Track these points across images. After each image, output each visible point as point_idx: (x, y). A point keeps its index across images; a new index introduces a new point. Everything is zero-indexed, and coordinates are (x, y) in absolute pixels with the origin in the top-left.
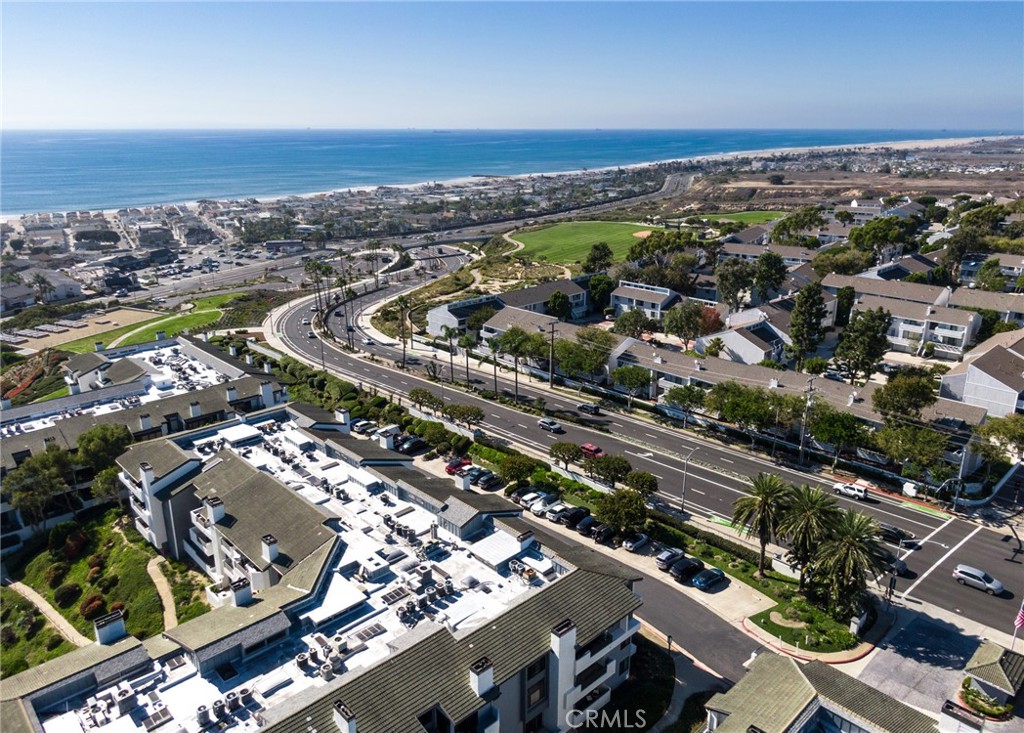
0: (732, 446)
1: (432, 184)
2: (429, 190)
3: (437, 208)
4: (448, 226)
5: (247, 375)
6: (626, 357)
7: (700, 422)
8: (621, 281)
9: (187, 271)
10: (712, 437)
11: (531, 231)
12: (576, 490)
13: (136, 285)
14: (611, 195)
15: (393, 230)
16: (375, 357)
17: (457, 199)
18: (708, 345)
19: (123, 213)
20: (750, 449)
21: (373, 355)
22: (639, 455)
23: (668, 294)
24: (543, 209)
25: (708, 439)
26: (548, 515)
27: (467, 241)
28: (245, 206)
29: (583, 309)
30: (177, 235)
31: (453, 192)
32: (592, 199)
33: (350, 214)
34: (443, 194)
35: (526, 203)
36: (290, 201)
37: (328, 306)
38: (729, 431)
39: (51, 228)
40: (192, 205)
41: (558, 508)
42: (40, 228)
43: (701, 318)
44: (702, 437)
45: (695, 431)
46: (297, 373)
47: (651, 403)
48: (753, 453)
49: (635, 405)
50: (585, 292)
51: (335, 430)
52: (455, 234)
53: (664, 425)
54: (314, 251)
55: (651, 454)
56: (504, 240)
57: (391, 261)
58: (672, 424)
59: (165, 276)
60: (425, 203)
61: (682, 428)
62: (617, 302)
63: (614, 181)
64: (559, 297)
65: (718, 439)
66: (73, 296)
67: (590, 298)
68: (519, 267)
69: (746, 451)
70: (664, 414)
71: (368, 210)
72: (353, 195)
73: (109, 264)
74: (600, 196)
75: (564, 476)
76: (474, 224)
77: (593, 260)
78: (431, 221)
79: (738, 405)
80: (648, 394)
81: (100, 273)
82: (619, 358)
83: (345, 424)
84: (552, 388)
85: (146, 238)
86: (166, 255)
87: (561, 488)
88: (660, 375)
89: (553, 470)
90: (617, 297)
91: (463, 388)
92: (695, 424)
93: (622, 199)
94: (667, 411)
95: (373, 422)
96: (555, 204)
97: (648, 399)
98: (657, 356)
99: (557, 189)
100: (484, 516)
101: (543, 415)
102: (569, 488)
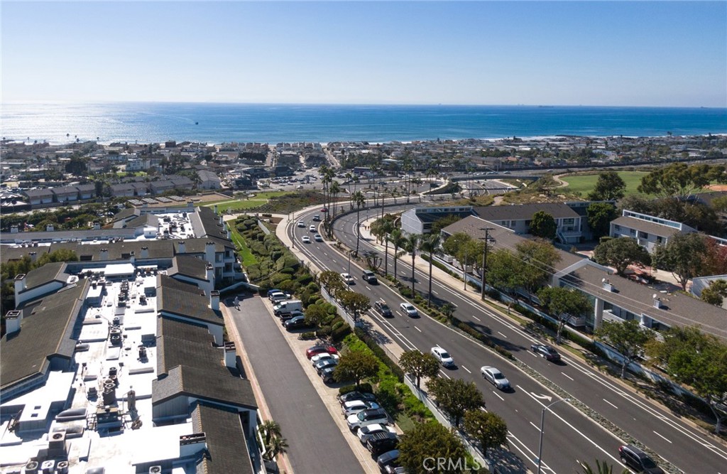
0: (684, 419)
1: (512, 138)
2: (508, 142)
3: (505, 154)
4: (510, 167)
5: (207, 237)
6: (572, 278)
7: (649, 376)
8: (624, 210)
9: (292, 181)
10: (659, 399)
11: (584, 175)
12: (415, 413)
13: (255, 186)
14: (692, 155)
15: (459, 167)
16: (342, 246)
17: (528, 149)
18: (707, 286)
19: (280, 145)
20: (713, 432)
21: (340, 243)
22: (533, 395)
23: (680, 229)
24: (611, 161)
25: (651, 401)
27: (519, 178)
28: (358, 146)
29: (579, 234)
30: (302, 160)
31: (528, 145)
32: (669, 156)
33: (431, 154)
34: (518, 145)
35: (595, 156)
36: (391, 144)
38: (688, 399)
39: (233, 150)
40: (324, 145)
41: (374, 426)
42: (228, 150)
43: (706, 254)
44: (643, 396)
45: (635, 385)
46: (269, 247)
47: (589, 339)
48: (717, 439)
49: (566, 335)
50: (580, 218)
51: (197, 285)
52: (514, 174)
53: (596, 368)
54: (389, 176)
55: (550, 398)
56: (552, 180)
57: (438, 186)
58: (606, 369)
59: (277, 183)
60: (497, 150)
61: (619, 377)
62: (617, 232)
63: (701, 143)
64: (541, 217)
65: (667, 404)
66: (214, 188)
67: (587, 226)
68: (542, 197)
69: (702, 431)
70: (602, 355)
71: (445, 152)
72: (440, 143)
73: (245, 172)
74: (679, 155)
75: (413, 393)
76: (537, 167)
77: (601, 189)
78: (495, 162)
79: (689, 361)
80: (592, 327)
81: (237, 177)
83: (208, 281)
84: (483, 299)
85: (282, 159)
86: (286, 170)
87: (402, 406)
88: (607, 306)
89: (405, 382)
90: (617, 227)
91: (391, 283)
92: (641, 376)
93: (704, 159)
94: (607, 351)
95: (289, 295)
96: (624, 158)
97: (591, 334)
98: (607, 282)
99: (633, 147)
100: (191, 400)
101: (449, 323)
102: (409, 408)
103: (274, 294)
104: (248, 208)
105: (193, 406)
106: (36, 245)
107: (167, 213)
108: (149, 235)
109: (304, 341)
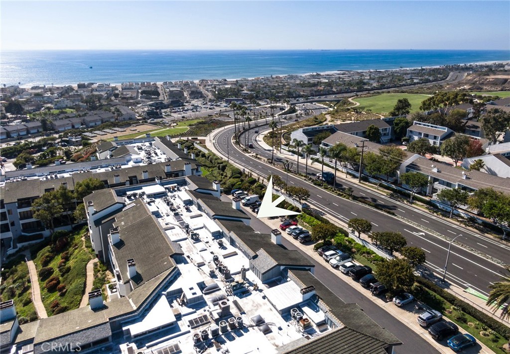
0: (486, 235)
1: (315, 74)
2: (313, 76)
3: (315, 85)
4: (319, 94)
5: (180, 159)
6: (412, 166)
7: (462, 215)
8: (414, 122)
9: (186, 111)
10: (471, 226)
11: (365, 97)
12: (364, 253)
13: (161, 116)
14: (415, 81)
15: (290, 95)
16: (258, 156)
17: (327, 81)
18: (472, 164)
19: (165, 83)
20: (501, 239)
21: (257, 155)
22: (414, 233)
23: (446, 131)
24: (374, 87)
25: (468, 228)
26: (341, 268)
27: (328, 101)
28: (220, 82)
29: (389, 137)
30: (186, 94)
31: (325, 78)
32: (404, 83)
33: (269, 87)
34: (320, 78)
35: (365, 84)
36: (242, 81)
37: (244, 129)
38: (485, 224)
39: (133, 89)
40: (197, 82)
41: (348, 264)
42: (128, 89)
43: (468, 145)
44: (464, 226)
45: (458, 221)
46: (213, 161)
47: (427, 199)
48: (504, 242)
49: (415, 198)
50: (390, 127)
51: (211, 194)
52: (323, 98)
53: (435, 214)
54: (248, 104)
55: (424, 234)
56: (349, 101)
57: (284, 110)
58: (441, 214)
59: (175, 112)
60: (309, 82)
61: (449, 217)
62: (410, 134)
63: (418, 74)
64: (373, 129)
65: (476, 228)
66: (132, 119)
67: (394, 131)
68: (353, 114)
69: (497, 239)
70: (435, 207)
71: (279, 85)
72: (273, 78)
73: (150, 105)
74: (409, 81)
75: (357, 242)
76: (334, 93)
77: (398, 108)
78: (310, 91)
79: (495, 206)
80: (426, 193)
81: (146, 109)
82: (408, 166)
83: (217, 191)
84: (360, 182)
85: (172, 94)
86: (178, 103)
87: (354, 250)
88: (435, 180)
89: (349, 236)
90: (411, 131)
91: (303, 177)
92: (459, 216)
93: (421, 83)
94: (438, 205)
95: (246, 192)
96: (381, 85)
97: (425, 195)
98: (435, 167)
99: (384, 77)
100: (282, 268)
101: (351, 199)
102: (359, 251)
103: (237, 192)
104: (179, 134)
105: (285, 271)
106: (56, 176)
107: (135, 143)
108: (136, 161)
109: (272, 220)
